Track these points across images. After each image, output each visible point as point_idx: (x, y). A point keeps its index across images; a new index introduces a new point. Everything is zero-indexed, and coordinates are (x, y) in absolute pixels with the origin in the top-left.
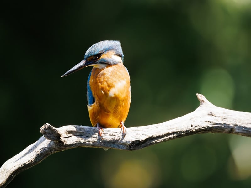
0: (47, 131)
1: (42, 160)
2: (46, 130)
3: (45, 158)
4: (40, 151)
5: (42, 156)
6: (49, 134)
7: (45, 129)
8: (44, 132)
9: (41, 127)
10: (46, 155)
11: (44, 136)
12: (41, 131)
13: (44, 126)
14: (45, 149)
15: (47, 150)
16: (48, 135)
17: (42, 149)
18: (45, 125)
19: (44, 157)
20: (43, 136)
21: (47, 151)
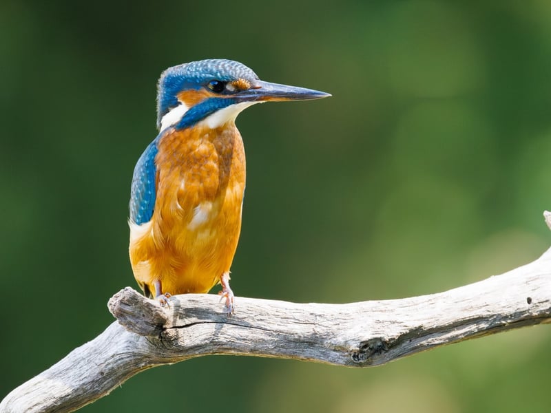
0: (128, 309)
1: (112, 386)
2: (126, 304)
3: (120, 384)
4: (108, 362)
5: (113, 378)
6: (133, 316)
7: (121, 302)
8: (120, 310)
9: (112, 297)
10: (124, 375)
11: (120, 323)
12: (110, 308)
13: (118, 294)
14: (122, 359)
15: (127, 359)
16: (129, 319)
17: (112, 357)
18: (122, 290)
19: (118, 379)
20: (117, 322)
21: (127, 364)
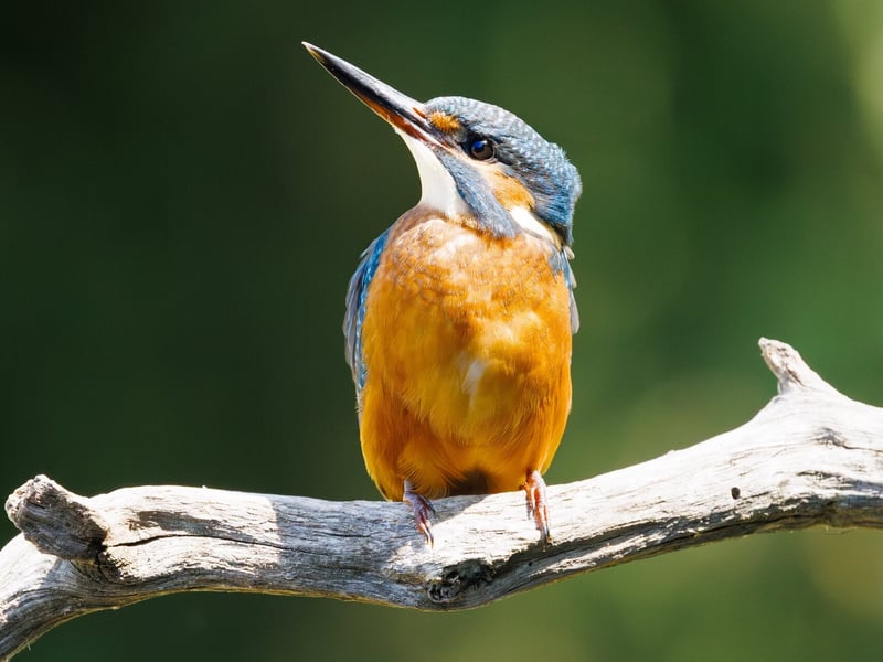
0: (40, 513)
1: (14, 648)
2: (37, 505)
3: (28, 643)
4: (7, 606)
5: (15, 633)
6: (50, 525)
7: (29, 502)
8: (27, 515)
9: (12, 493)
10: (35, 627)
11: (27, 538)
12: (9, 512)
13: (23, 488)
14: (31, 599)
15: (39, 601)
16: (42, 531)
17: (15, 596)
18: (30, 481)
19: (25, 634)
20: (21, 536)
21: (39, 609)
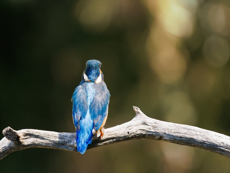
0: (8, 133)
1: (3, 157)
3: (6, 156)
4: (2, 149)
5: (4, 154)
6: (10, 135)
7: (6, 131)
8: (6, 133)
9: (3, 130)
10: (7, 153)
11: (6, 137)
12: (3, 133)
13: (5, 129)
14: (7, 148)
16: (9, 136)
17: (3, 148)
18: (7, 128)
19: (5, 154)
21: (8, 150)
